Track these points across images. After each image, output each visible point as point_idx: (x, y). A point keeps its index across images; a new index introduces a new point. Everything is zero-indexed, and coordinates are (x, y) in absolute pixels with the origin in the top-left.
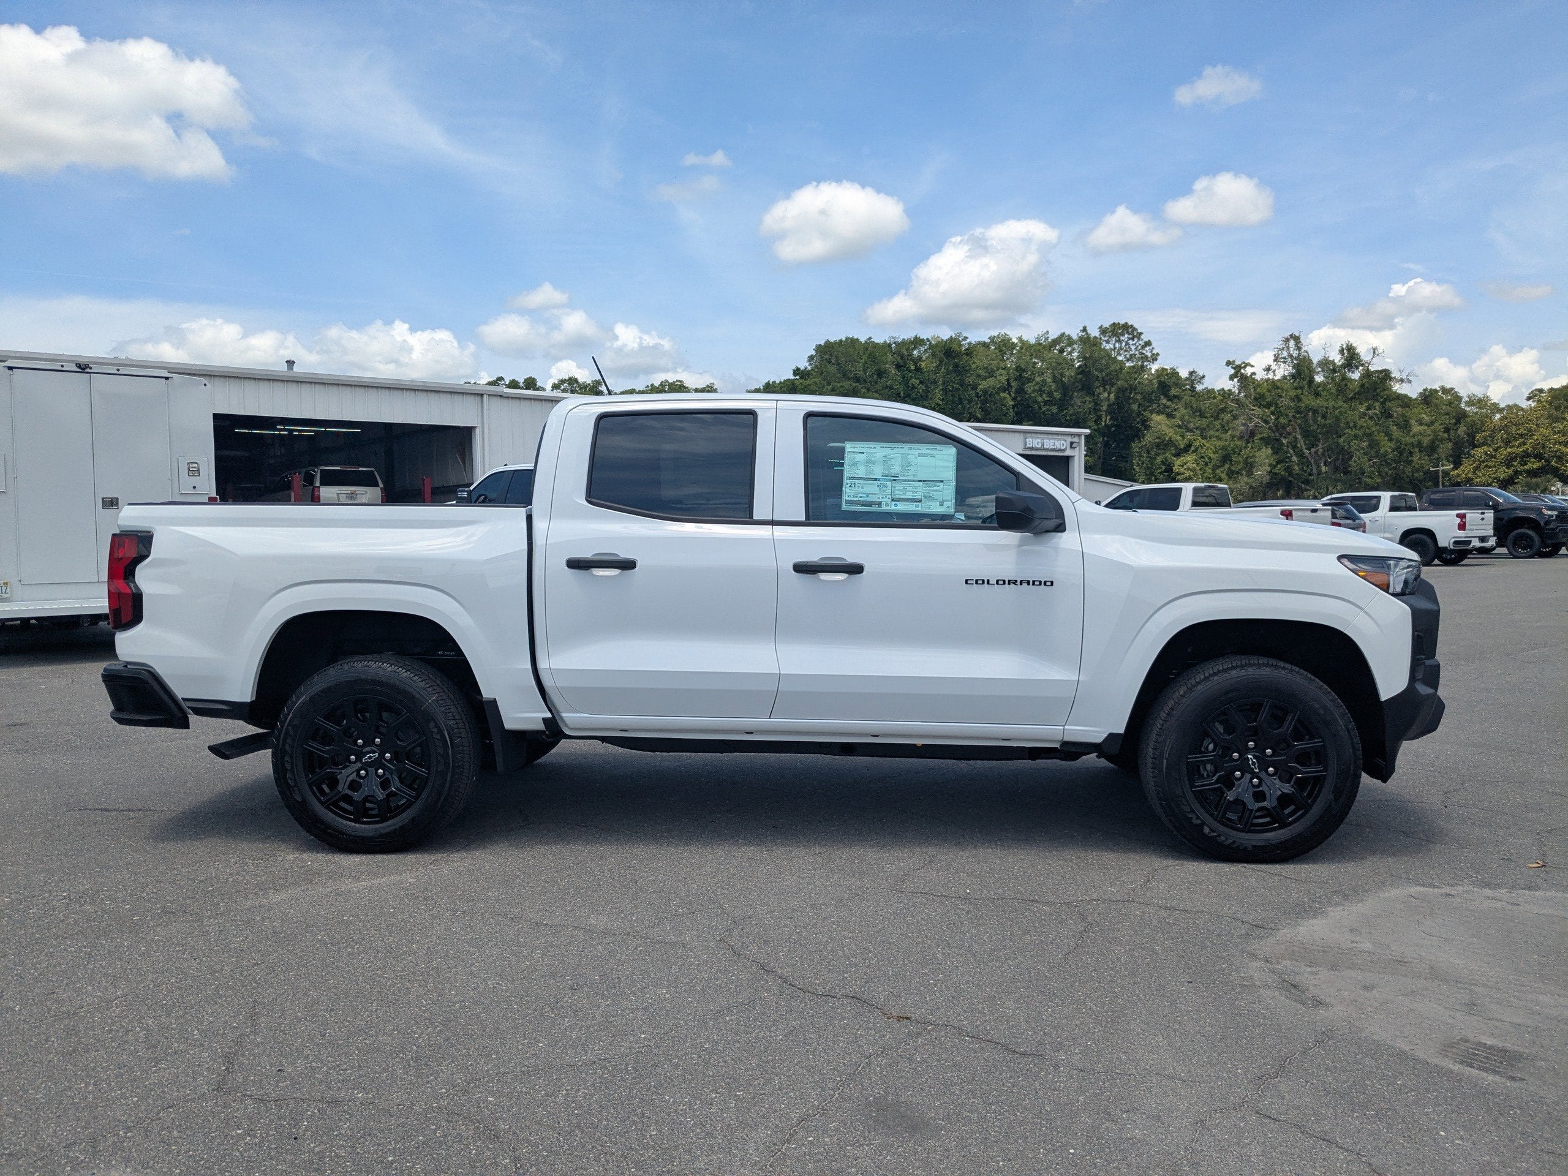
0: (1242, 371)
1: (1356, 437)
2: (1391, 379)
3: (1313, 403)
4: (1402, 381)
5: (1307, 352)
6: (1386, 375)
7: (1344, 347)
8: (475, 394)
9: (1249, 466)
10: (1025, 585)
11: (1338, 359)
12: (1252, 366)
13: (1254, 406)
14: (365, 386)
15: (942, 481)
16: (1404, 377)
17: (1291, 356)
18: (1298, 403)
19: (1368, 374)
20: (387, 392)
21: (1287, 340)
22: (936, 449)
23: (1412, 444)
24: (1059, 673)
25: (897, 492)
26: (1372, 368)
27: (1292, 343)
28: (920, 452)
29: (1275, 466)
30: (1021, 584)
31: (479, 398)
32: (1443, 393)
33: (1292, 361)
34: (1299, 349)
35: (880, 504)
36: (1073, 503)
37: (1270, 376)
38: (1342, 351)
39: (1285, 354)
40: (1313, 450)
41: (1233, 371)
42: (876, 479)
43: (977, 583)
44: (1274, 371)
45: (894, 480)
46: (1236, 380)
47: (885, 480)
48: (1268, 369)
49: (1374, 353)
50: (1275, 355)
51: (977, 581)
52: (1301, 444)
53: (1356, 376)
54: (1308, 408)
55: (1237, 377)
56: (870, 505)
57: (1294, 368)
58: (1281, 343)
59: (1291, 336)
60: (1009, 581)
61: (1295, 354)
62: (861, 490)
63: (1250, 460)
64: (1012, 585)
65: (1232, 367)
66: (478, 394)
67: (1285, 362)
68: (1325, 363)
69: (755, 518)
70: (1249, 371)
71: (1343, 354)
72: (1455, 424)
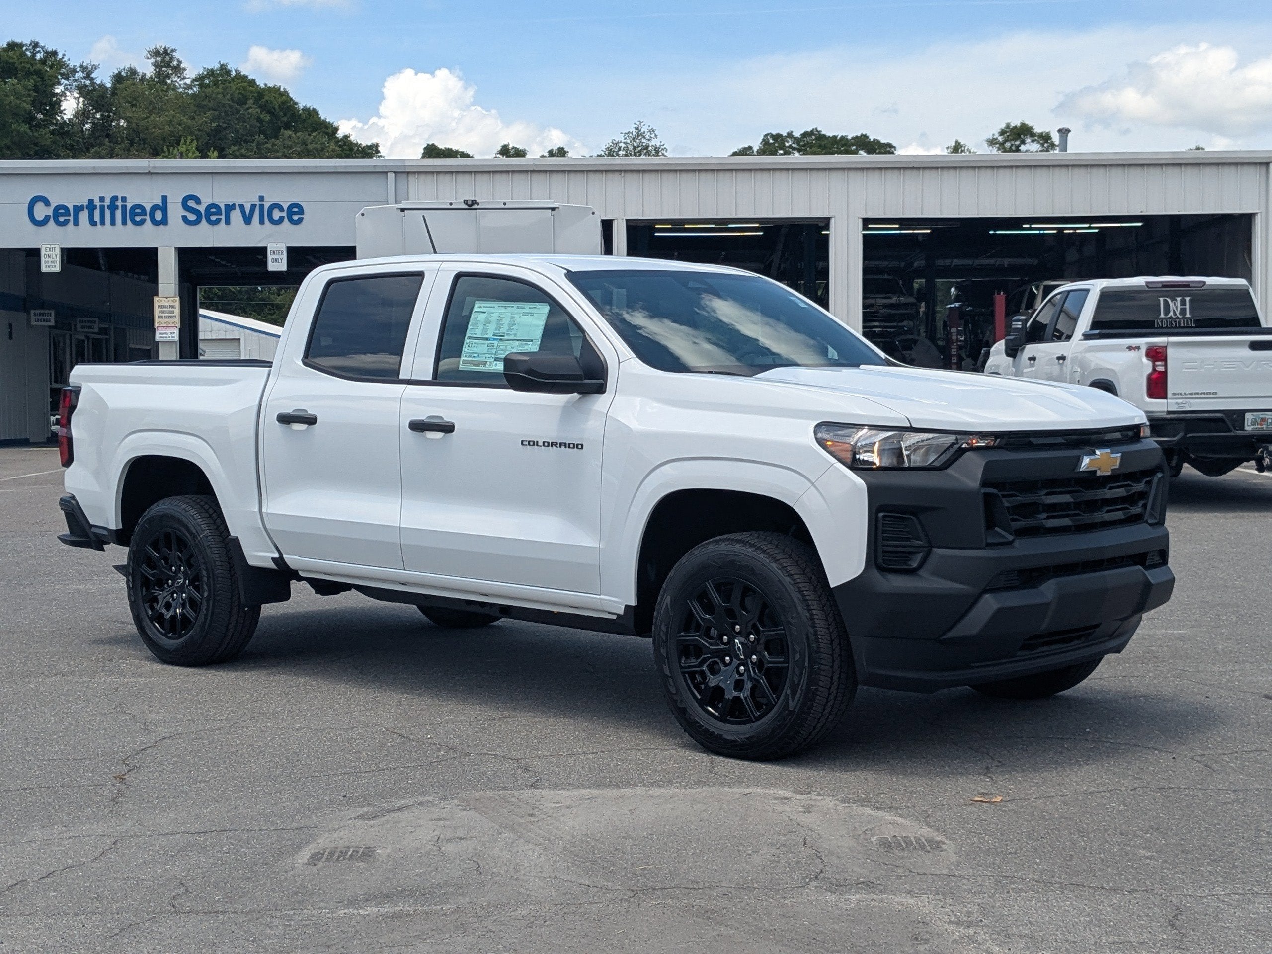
8: (1255, 164)
10: (563, 447)
14: (1086, 166)
15: (532, 341)
20: (1119, 171)
22: (535, 308)
24: (586, 540)
25: (500, 352)
28: (525, 311)
30: (560, 447)
31: (1263, 169)
35: (485, 363)
36: (619, 363)
42: (487, 339)
43: (529, 444)
45: (501, 340)
47: (495, 340)
51: (529, 442)
56: (478, 365)
60: (552, 443)
62: (475, 350)
64: (554, 447)
66: (1260, 164)
69: (401, 377)
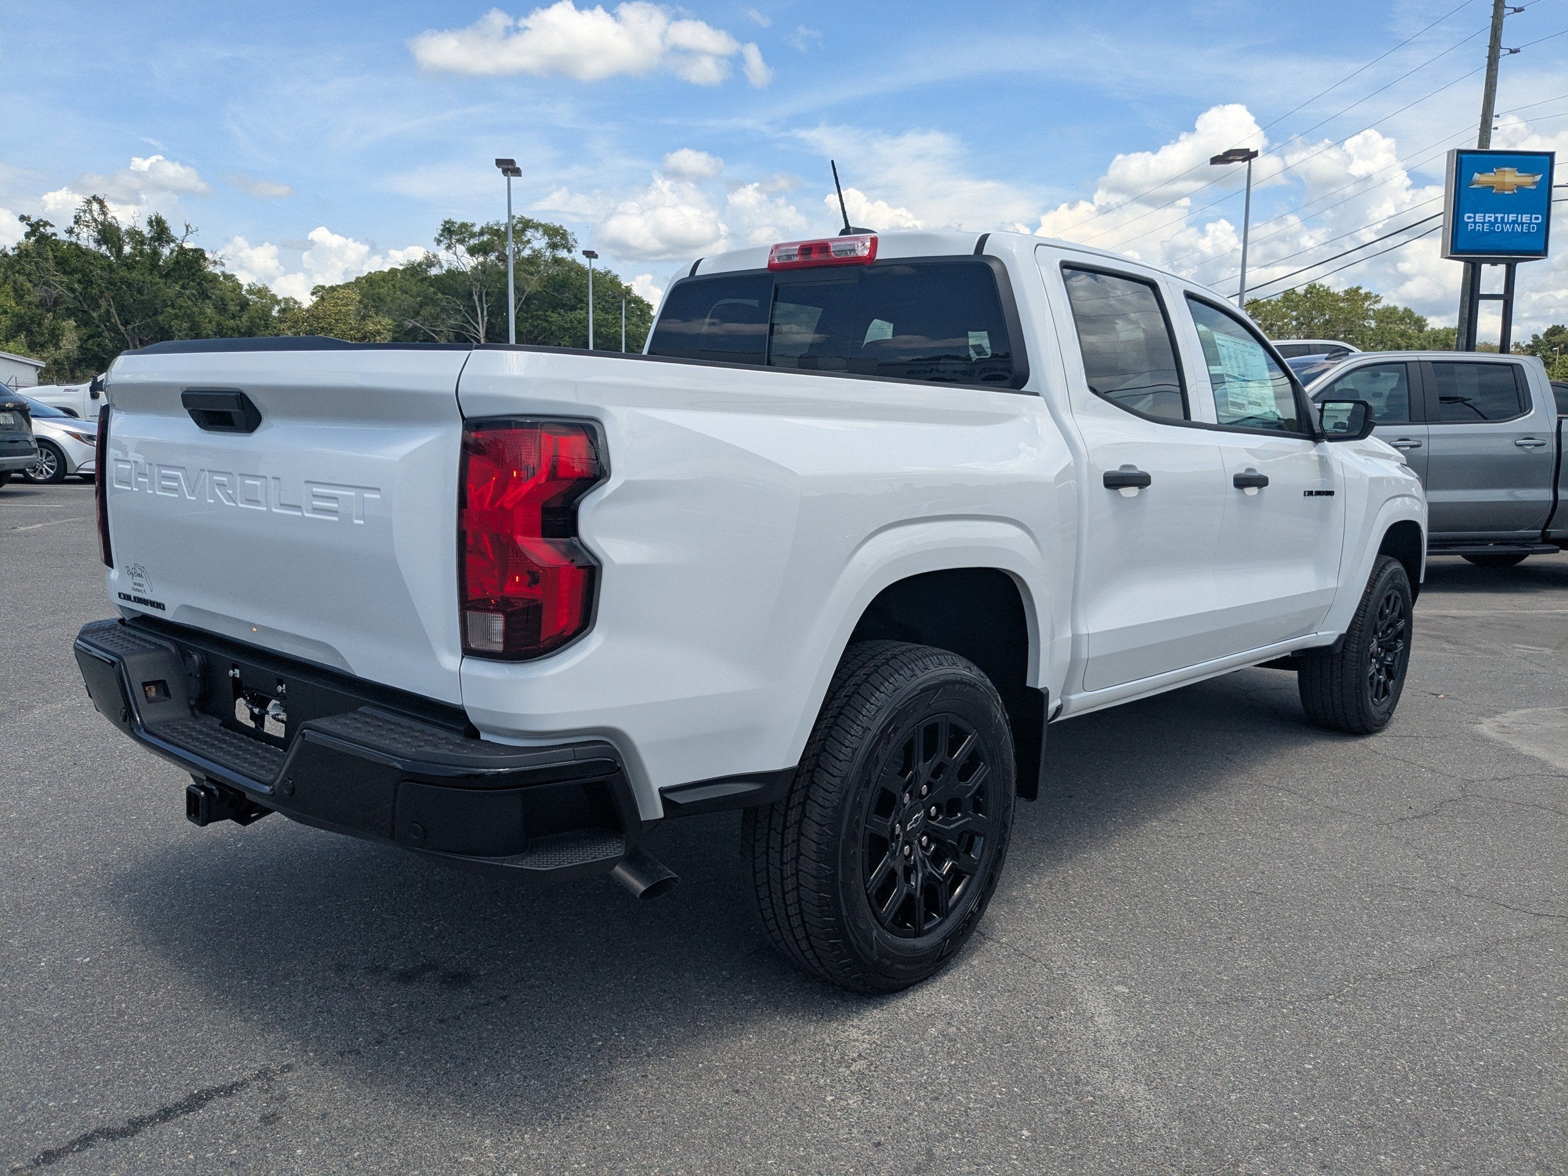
0: (42, 229)
1: (176, 316)
2: (205, 259)
3: (128, 276)
4: (215, 262)
5: (115, 218)
6: (199, 254)
7: (153, 218)
9: (55, 337)
11: (146, 230)
12: (52, 226)
13: (57, 271)
16: (217, 259)
17: (95, 220)
18: (111, 273)
19: (182, 251)
21: (89, 202)
23: (232, 329)
26: (187, 245)
27: (95, 207)
29: (86, 341)
32: (224, 279)
33: (97, 225)
34: (104, 214)
37: (74, 239)
38: (150, 223)
39: (88, 217)
40: (130, 327)
41: (28, 229)
44: (78, 235)
46: (33, 238)
48: (70, 231)
49: (187, 230)
50: (75, 217)
52: (116, 319)
53: (166, 251)
54: (123, 280)
55: (35, 236)
57: (99, 232)
58: (82, 204)
59: (94, 197)
61: (100, 218)
63: (58, 332)
65: (27, 224)
67: (88, 226)
68: (133, 234)
70: (49, 230)
71: (152, 226)
72: (240, 311)
